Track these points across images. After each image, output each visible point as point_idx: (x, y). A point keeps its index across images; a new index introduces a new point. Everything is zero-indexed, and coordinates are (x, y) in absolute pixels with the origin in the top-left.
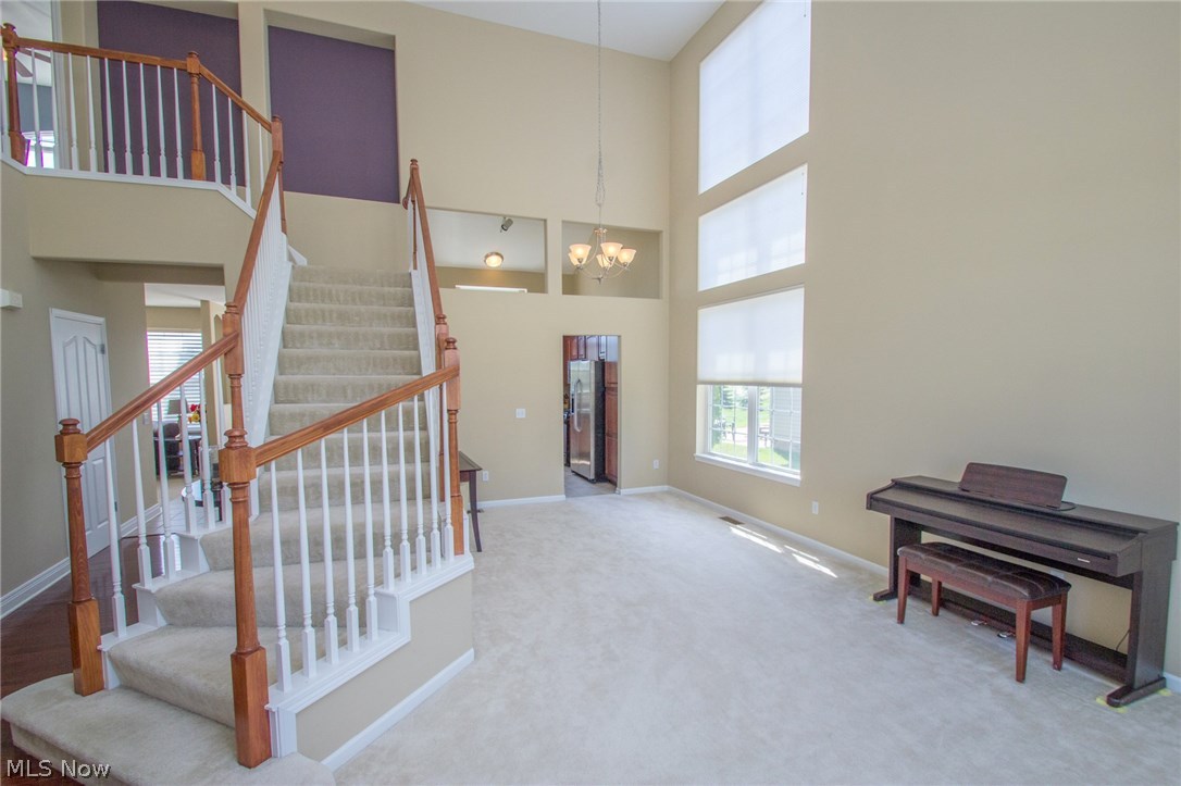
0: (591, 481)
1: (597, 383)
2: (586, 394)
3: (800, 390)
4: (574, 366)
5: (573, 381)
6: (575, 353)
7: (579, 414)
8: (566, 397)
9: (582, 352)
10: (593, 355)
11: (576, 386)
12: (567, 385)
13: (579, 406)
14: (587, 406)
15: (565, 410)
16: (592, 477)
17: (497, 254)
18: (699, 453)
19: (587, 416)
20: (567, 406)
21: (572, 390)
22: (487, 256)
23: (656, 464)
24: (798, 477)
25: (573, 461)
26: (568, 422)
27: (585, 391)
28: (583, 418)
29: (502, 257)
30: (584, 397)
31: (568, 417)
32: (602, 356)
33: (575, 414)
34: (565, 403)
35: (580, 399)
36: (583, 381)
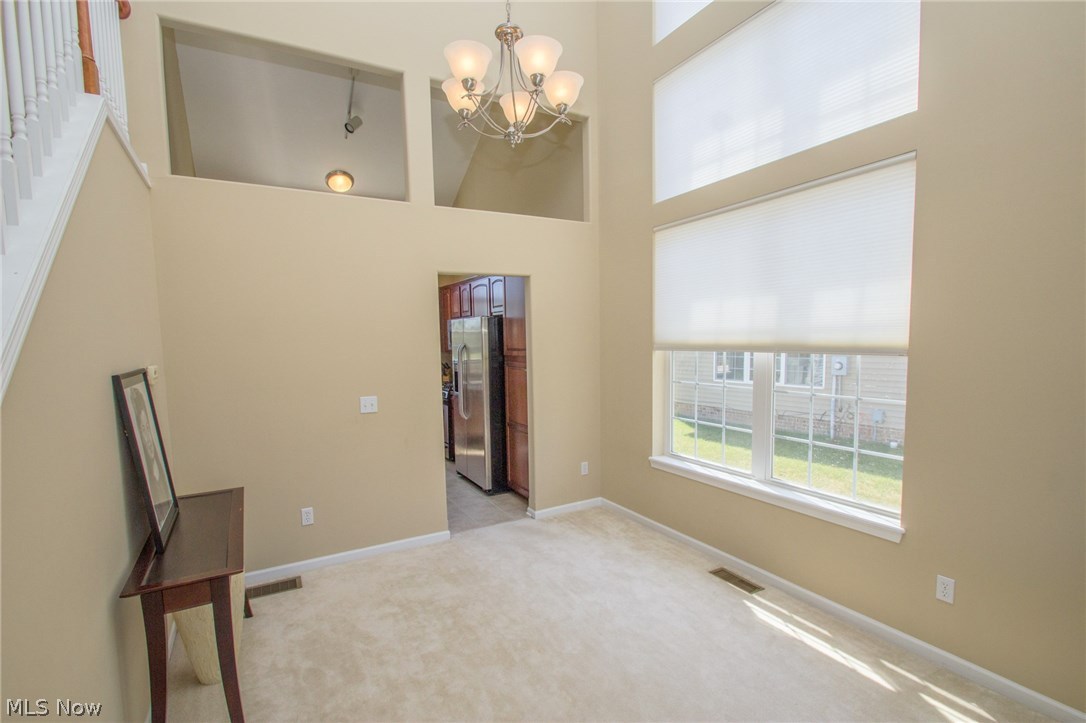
0: (488, 493)
1: (491, 350)
2: (476, 361)
3: (905, 360)
4: (455, 325)
5: (455, 346)
6: (456, 309)
7: (466, 391)
8: (446, 367)
9: (466, 307)
10: (482, 309)
11: (460, 355)
12: (446, 350)
13: (466, 377)
14: (478, 377)
15: (445, 384)
16: (488, 485)
17: (345, 173)
18: (656, 457)
19: (478, 394)
20: (447, 379)
21: (455, 359)
22: (329, 176)
23: (584, 467)
24: (896, 524)
25: (459, 451)
26: (449, 402)
27: (475, 357)
28: (472, 397)
29: (352, 179)
30: (472, 366)
31: (450, 396)
32: (497, 311)
33: (460, 393)
34: (444, 374)
35: (467, 369)
36: (469, 345)
